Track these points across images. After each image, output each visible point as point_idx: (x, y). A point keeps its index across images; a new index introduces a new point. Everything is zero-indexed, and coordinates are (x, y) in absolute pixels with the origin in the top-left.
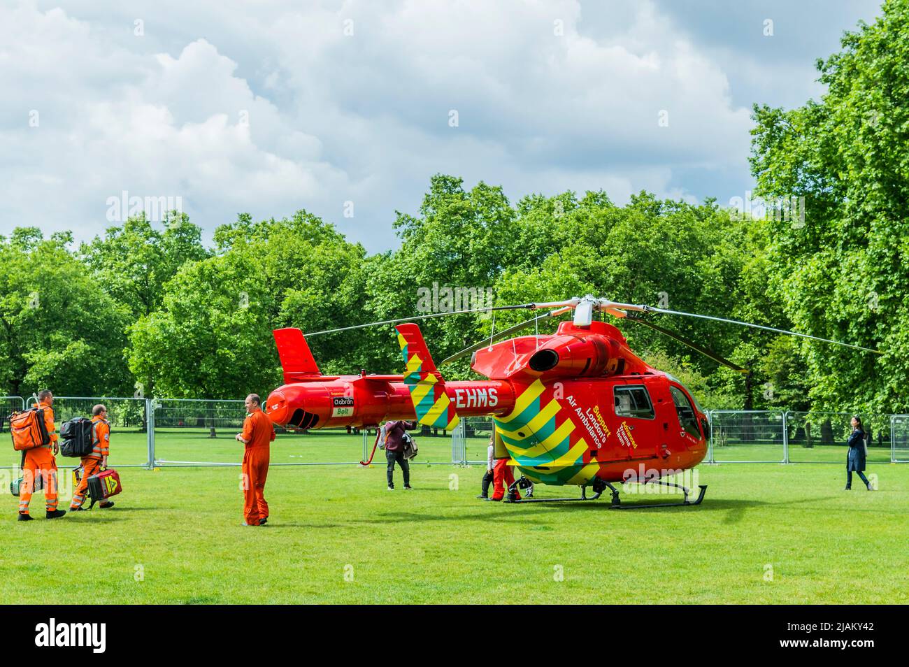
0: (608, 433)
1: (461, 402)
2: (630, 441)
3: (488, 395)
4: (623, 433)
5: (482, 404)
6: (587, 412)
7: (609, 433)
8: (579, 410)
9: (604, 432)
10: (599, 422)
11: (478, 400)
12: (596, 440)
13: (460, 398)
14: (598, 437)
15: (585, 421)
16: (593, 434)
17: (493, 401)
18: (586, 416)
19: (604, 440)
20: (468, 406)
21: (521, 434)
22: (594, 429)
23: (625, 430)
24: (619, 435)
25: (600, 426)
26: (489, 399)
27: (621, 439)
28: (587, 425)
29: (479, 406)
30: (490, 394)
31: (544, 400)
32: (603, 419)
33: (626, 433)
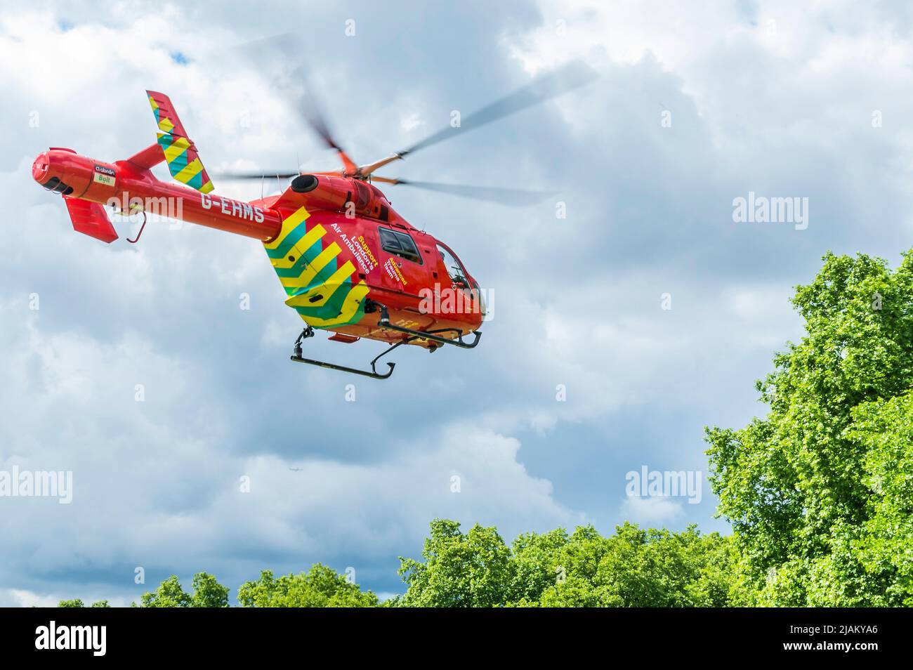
0: (375, 263)
1: (226, 209)
2: (398, 276)
3: (254, 211)
4: (391, 268)
5: (248, 217)
6: (352, 239)
7: (377, 264)
8: (344, 236)
9: (371, 261)
10: (365, 251)
11: (243, 211)
12: (363, 265)
13: (224, 205)
14: (366, 263)
15: (350, 246)
16: (359, 259)
17: (260, 218)
18: (352, 243)
19: (372, 268)
20: (234, 214)
21: (292, 259)
22: (360, 255)
23: (393, 267)
24: (387, 268)
25: (366, 254)
26: (255, 214)
27: (389, 271)
28: (353, 250)
29: (245, 217)
30: (256, 210)
31: (310, 224)
32: (369, 249)
33: (394, 269)
